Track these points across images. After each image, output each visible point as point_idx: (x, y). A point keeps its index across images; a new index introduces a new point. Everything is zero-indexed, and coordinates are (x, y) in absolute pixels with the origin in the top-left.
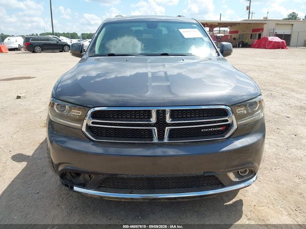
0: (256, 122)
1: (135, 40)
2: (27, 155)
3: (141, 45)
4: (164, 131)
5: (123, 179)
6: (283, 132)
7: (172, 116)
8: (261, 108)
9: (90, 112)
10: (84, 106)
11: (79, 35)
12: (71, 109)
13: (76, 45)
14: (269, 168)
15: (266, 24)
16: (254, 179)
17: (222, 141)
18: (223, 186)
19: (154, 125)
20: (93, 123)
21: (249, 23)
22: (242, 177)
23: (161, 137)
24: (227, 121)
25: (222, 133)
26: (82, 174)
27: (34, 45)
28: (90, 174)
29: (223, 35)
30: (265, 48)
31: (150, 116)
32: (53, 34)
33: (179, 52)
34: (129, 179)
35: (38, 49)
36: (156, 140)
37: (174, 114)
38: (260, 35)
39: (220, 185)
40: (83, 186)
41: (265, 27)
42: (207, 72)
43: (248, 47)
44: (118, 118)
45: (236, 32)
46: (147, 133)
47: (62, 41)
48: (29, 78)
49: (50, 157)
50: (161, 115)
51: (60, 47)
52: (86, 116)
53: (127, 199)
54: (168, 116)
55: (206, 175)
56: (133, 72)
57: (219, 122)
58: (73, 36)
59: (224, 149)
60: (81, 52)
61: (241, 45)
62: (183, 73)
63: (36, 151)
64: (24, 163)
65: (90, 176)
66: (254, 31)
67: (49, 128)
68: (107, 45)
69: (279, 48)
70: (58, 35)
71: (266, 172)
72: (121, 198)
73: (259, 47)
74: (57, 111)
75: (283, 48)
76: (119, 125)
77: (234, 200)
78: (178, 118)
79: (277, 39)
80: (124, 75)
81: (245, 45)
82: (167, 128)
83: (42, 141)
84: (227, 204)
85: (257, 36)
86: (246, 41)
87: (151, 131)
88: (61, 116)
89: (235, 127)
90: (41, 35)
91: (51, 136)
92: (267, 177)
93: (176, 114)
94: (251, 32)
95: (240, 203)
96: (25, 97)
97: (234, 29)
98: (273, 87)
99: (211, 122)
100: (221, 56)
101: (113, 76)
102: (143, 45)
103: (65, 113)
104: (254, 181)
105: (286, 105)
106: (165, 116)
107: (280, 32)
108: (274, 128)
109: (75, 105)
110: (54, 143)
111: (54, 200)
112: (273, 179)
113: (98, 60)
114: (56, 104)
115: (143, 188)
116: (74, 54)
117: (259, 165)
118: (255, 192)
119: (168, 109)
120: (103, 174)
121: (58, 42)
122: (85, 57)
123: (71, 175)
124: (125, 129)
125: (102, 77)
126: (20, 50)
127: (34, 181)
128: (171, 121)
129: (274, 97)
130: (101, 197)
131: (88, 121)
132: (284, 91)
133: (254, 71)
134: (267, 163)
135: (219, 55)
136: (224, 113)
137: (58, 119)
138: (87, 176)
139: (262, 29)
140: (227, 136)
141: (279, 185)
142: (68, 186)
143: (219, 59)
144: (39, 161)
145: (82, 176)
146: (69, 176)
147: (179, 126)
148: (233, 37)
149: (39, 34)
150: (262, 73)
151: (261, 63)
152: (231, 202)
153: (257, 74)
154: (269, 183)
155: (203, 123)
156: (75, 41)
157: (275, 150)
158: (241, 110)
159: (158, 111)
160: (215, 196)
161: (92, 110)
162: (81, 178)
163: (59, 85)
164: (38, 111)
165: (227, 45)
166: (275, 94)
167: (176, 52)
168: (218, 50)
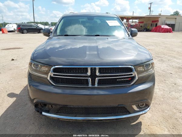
0: (149, 76)
1: (82, 27)
2: (17, 93)
3: (86, 29)
4: (95, 80)
5: (71, 108)
6: (167, 82)
7: (100, 72)
8: (153, 67)
9: (52, 68)
10: (49, 65)
11: (50, 23)
12: (41, 67)
13: (46, 30)
14: (158, 103)
15: (160, 18)
16: (148, 109)
17: (129, 86)
18: (130, 113)
19: (89, 77)
20: (54, 75)
21: (150, 17)
22: (141, 108)
23: (93, 83)
24: (132, 75)
25: (129, 82)
26: (47, 105)
27: (23, 29)
28: (52, 105)
29: (134, 24)
30: (159, 32)
31: (87, 71)
32: (34, 23)
33: (106, 34)
34: (74, 108)
35: (25, 32)
36: (90, 85)
37: (101, 70)
38: (156, 24)
39: (128, 113)
40: (48, 112)
41: (160, 20)
42: (125, 46)
43: (149, 32)
44: (68, 72)
45: (142, 22)
46: (85, 81)
47: (39, 27)
48: (19, 48)
49: (29, 95)
50: (93, 70)
51: (38, 30)
52: (50, 70)
53: (73, 120)
54: (97, 71)
55: (119, 106)
56: (81, 45)
57: (127, 75)
58: (46, 24)
59: (130, 91)
60: (49, 34)
61: (145, 30)
62: (111, 47)
63: (22, 91)
64: (14, 98)
65: (52, 106)
66: (153, 22)
67: (29, 78)
68: (66, 30)
69: (167, 32)
70: (37, 23)
71: (156, 106)
72: (70, 119)
73: (156, 31)
74: (34, 68)
75: (170, 32)
76: (69, 76)
77: (137, 122)
78: (103, 72)
79: (167, 27)
80: (75, 47)
81: (148, 30)
82: (97, 78)
83: (25, 85)
84: (132, 124)
85: (155, 24)
86: (148, 28)
87: (87, 80)
88: (36, 71)
89: (137, 78)
90: (27, 23)
91: (30, 82)
92: (157, 109)
93: (102, 70)
94: (151, 23)
95: (140, 123)
96: (16, 60)
97: (141, 21)
98: (163, 55)
99: (122, 75)
100: (131, 37)
101: (69, 48)
102: (87, 30)
103: (38, 69)
104: (148, 111)
105: (170, 66)
106: (96, 72)
107: (168, 22)
108: (163, 79)
109: (44, 64)
110: (31, 86)
111: (31, 120)
112: (160, 110)
113: (59, 38)
114: (33, 63)
115: (82, 114)
116: (45, 35)
117: (151, 101)
118: (149, 117)
119: (97, 67)
120: (59, 105)
121: (37, 27)
122: (51, 36)
123: (41, 106)
124: (72, 78)
125: (63, 48)
126: (15, 32)
127: (20, 109)
128: (99, 74)
129: (164, 61)
130: (58, 119)
131: (51, 74)
132: (169, 58)
133: (152, 45)
134: (157, 100)
135: (129, 36)
136: (130, 70)
137: (34, 73)
138: (50, 106)
139: (158, 21)
140: (132, 84)
141: (164, 114)
142: (39, 112)
143: (129, 39)
144: (23, 97)
145: (47, 106)
146: (40, 106)
147: (103, 77)
148: (140, 25)
149: (26, 23)
150: (157, 47)
151: (156, 41)
152: (135, 123)
153: (154, 48)
154: (158, 112)
155: (117, 76)
156: (47, 27)
157: (162, 93)
158: (141, 69)
159: (91, 69)
160: (125, 119)
161: (53, 67)
162: (47, 107)
163: (35, 53)
164: (24, 68)
165: (134, 30)
166: (164, 59)
167: (104, 34)
168: (129, 33)
